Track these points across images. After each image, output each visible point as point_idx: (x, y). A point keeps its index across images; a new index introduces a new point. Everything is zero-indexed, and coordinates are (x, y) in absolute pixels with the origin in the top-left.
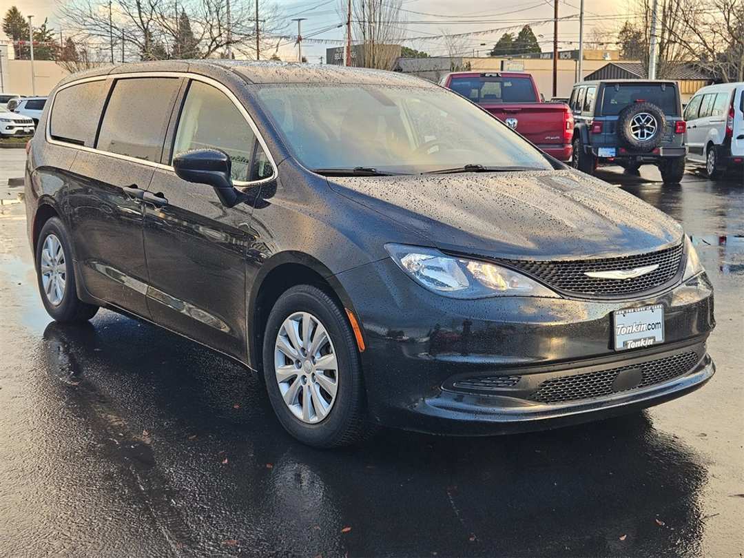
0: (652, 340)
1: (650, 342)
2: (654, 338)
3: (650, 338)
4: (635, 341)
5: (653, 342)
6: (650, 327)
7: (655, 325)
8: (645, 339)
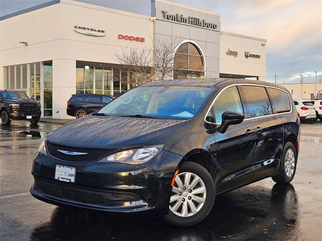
0: (69, 180)
1: (68, 181)
2: (70, 180)
3: (68, 179)
4: (62, 178)
5: (70, 181)
6: (69, 175)
7: (72, 175)
8: (66, 179)
